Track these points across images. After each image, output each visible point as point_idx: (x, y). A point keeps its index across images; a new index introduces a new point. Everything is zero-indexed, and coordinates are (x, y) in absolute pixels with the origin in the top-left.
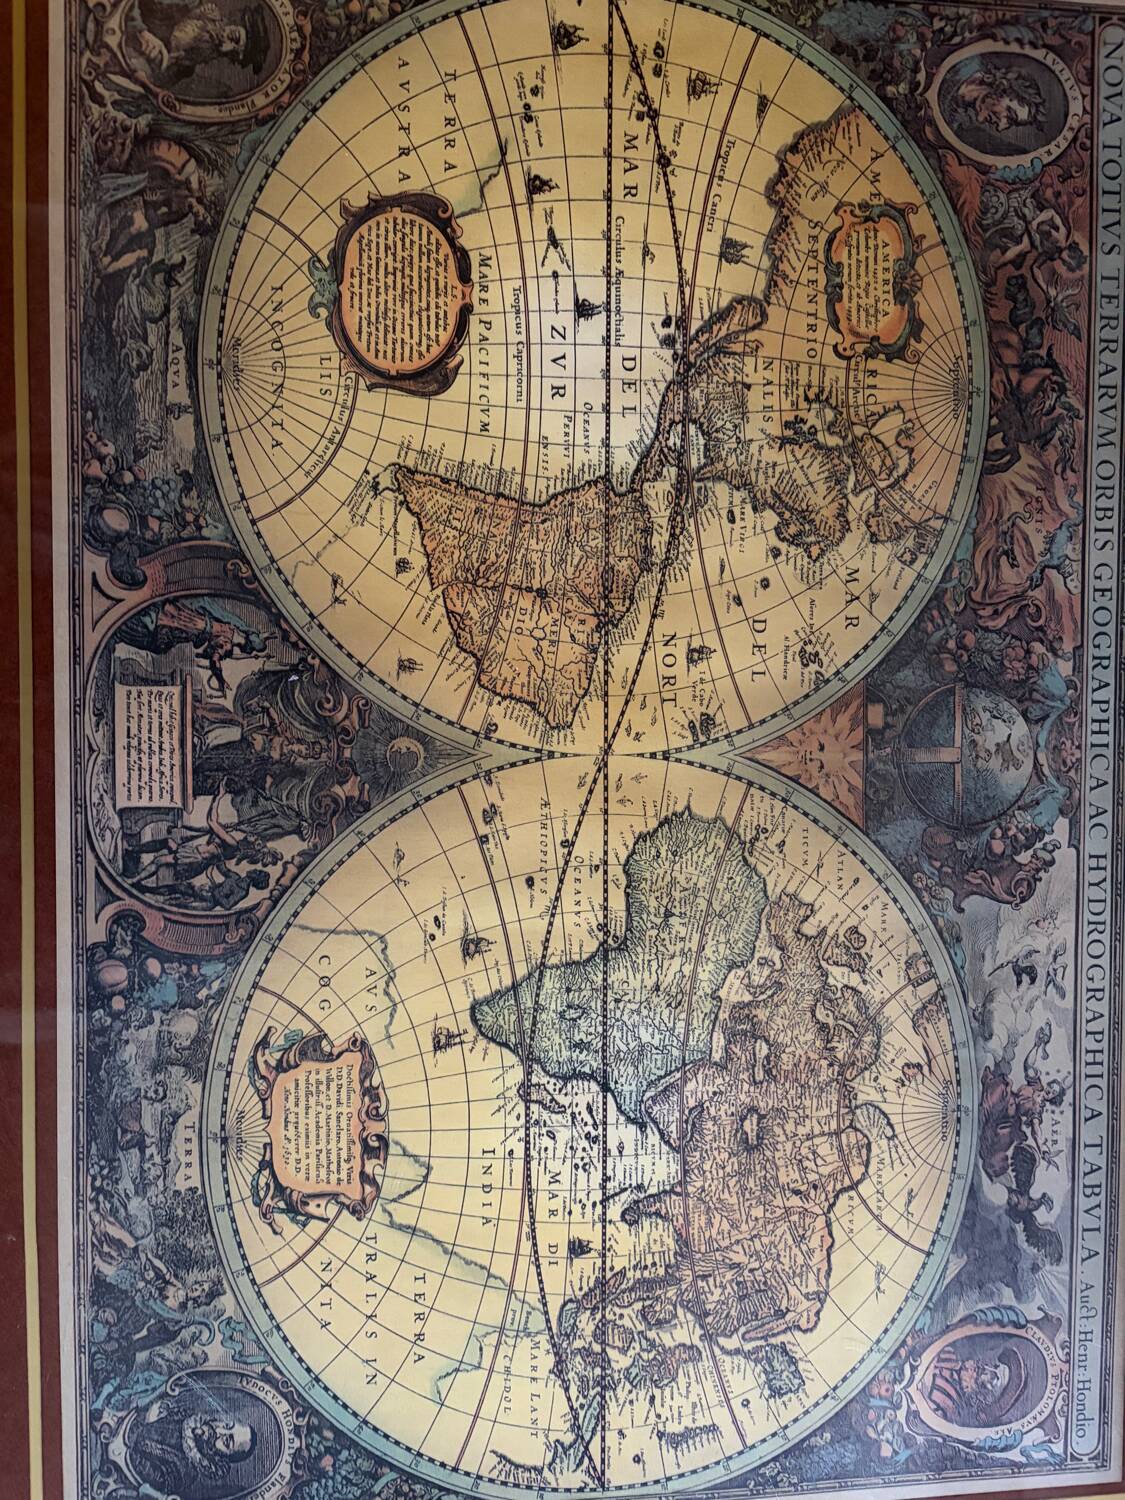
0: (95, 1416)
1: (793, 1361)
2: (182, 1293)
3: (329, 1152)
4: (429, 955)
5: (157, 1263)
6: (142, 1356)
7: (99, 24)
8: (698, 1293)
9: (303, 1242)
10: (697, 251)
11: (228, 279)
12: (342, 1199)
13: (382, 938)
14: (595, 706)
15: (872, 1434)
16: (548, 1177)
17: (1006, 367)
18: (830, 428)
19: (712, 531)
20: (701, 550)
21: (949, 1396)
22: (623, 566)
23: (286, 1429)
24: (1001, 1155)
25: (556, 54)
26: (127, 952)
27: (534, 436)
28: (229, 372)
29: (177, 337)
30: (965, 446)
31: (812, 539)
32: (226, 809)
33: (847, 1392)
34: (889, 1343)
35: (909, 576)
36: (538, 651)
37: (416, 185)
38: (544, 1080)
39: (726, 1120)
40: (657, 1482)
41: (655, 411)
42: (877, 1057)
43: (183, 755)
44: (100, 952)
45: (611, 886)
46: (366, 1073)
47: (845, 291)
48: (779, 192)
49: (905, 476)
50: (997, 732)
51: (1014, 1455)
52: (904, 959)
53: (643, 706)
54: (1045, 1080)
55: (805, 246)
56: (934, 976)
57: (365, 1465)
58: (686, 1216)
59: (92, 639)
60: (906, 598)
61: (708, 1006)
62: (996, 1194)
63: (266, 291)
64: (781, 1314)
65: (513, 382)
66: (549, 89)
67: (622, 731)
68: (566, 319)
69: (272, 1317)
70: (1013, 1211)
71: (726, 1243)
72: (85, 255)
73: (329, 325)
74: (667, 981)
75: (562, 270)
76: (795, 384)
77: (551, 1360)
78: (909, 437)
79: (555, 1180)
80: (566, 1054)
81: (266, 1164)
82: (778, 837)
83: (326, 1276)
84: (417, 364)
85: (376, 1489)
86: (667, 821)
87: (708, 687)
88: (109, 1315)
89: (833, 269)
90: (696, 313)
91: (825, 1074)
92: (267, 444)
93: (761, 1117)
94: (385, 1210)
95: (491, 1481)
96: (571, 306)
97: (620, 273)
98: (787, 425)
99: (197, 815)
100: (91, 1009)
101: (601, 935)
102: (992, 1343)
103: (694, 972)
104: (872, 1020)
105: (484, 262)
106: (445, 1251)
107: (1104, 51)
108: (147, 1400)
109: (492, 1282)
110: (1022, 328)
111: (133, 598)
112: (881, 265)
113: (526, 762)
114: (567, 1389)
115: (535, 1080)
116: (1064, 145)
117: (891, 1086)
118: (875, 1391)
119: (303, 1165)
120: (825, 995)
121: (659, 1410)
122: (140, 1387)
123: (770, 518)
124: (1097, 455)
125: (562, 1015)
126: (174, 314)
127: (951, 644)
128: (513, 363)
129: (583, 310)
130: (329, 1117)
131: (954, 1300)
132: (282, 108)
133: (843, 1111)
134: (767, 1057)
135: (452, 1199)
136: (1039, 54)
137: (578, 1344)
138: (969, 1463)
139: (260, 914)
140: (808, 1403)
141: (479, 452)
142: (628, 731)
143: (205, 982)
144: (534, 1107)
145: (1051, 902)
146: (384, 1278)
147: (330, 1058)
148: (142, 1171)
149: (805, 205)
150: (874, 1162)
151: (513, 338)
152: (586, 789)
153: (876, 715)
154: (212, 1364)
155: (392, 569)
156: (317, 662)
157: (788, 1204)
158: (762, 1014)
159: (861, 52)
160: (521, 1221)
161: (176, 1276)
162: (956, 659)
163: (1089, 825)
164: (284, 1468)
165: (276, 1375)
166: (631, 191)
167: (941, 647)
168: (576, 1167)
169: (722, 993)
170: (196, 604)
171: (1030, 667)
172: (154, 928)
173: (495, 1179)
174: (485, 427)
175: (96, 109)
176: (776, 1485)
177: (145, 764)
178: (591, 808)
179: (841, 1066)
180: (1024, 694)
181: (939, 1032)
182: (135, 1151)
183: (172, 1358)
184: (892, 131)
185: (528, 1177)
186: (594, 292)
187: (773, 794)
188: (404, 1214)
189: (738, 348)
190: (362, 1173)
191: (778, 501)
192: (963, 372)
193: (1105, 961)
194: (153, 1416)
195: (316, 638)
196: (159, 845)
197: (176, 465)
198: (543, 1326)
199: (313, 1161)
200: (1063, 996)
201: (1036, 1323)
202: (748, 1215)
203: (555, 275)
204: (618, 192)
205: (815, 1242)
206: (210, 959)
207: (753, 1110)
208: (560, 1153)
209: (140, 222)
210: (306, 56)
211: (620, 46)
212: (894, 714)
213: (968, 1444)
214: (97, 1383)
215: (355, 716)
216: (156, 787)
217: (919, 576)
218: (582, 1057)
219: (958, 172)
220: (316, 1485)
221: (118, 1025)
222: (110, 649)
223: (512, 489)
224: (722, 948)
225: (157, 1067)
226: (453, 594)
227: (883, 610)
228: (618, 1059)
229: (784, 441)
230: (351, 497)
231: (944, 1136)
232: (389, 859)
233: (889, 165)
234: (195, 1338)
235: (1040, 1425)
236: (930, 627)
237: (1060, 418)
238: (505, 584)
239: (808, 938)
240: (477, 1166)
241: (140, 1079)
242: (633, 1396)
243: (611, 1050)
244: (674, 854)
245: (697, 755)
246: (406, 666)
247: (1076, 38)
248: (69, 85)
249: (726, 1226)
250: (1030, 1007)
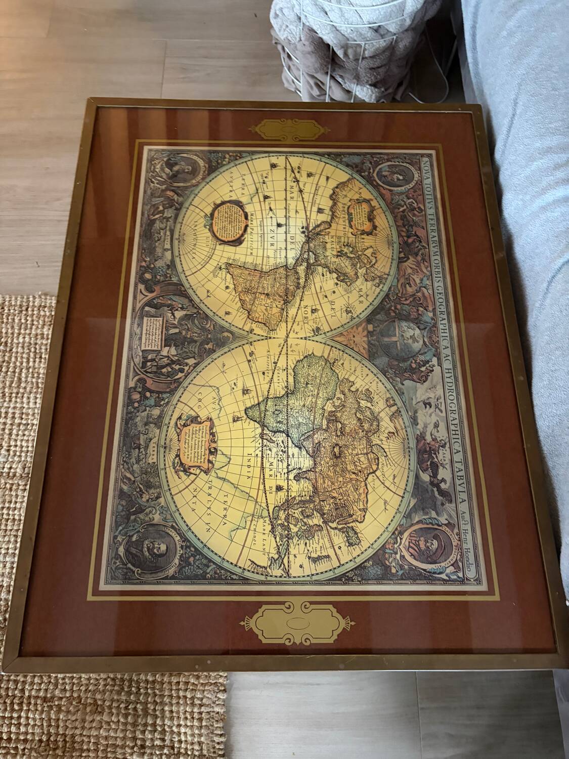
0: (115, 537)
1: (356, 533)
2: (148, 496)
3: (198, 452)
4: (232, 394)
5: (141, 486)
6: (133, 517)
7: (154, 167)
8: (321, 506)
9: (188, 482)
10: (311, 211)
11: (183, 220)
12: (202, 468)
13: (218, 388)
14: (283, 325)
15: (388, 564)
16: (269, 464)
17: (403, 236)
18: (351, 252)
19: (317, 279)
20: (314, 283)
21: (416, 550)
22: (291, 288)
23: (178, 546)
24: (425, 464)
25: (271, 169)
26: (140, 390)
27: (265, 255)
28: (181, 240)
29: (168, 233)
30: (392, 256)
31: (348, 280)
32: (173, 351)
33: (377, 546)
34: (391, 529)
35: (378, 290)
36: (266, 310)
37: (234, 198)
38: (268, 432)
39: (328, 448)
40: (308, 576)
41: (300, 249)
42: (379, 429)
43: (162, 336)
44: (132, 390)
45: (289, 375)
46: (211, 428)
47: (354, 219)
48: (333, 197)
49: (374, 264)
50: (411, 332)
51: (443, 576)
52: (385, 399)
53: (298, 325)
54: (439, 439)
55: (341, 209)
56: (396, 404)
57: (205, 561)
58: (316, 479)
59: (139, 305)
60: (377, 296)
61: (321, 411)
62: (425, 477)
63: (193, 222)
64: (351, 516)
65: (259, 243)
66: (270, 177)
67: (292, 331)
68: (275, 228)
69: (176, 506)
70: (432, 483)
71: (330, 489)
72: (146, 215)
73: (209, 230)
74: (307, 403)
75: (273, 216)
76: (340, 242)
77: (270, 527)
78: (375, 254)
79: (271, 464)
80: (275, 424)
81: (178, 456)
82: (342, 362)
83: (195, 493)
84: (233, 239)
85: (208, 571)
86: (306, 357)
87: (318, 320)
88: (124, 503)
89: (350, 214)
90: (311, 225)
91: (361, 434)
92: (191, 258)
93: (340, 447)
94: (215, 472)
95: (249, 571)
96: (276, 224)
97: (289, 217)
98: (338, 252)
99: (165, 352)
100: (128, 406)
101: (286, 389)
102: (429, 531)
103: (316, 401)
104: (376, 418)
105: (252, 215)
106: (235, 487)
107: (423, 163)
108: (133, 533)
109: (250, 498)
110: (406, 227)
111: (150, 295)
112: (363, 213)
113: (263, 340)
114: (275, 538)
115: (265, 432)
116: (414, 184)
117: (384, 439)
118: (387, 547)
119: (189, 457)
120: (359, 409)
121: (309, 548)
122: (131, 528)
123: (335, 275)
124: (433, 258)
125: (274, 413)
126: (168, 228)
127: (393, 308)
128: (260, 238)
129: (279, 225)
130: (199, 441)
131: (413, 515)
132: (199, 183)
133: (368, 446)
134: (341, 428)
135: (237, 469)
136: (405, 164)
137: (279, 522)
138: (426, 578)
139: (181, 380)
140: (363, 549)
141: (250, 260)
142: (294, 331)
143: (163, 399)
144: (265, 441)
145: (434, 383)
146: (214, 495)
147: (200, 423)
148: (139, 456)
149: (341, 200)
150: (380, 464)
151: (260, 232)
152: (281, 348)
153: (370, 328)
154: (155, 522)
155: (224, 288)
156: (202, 312)
157: (351, 477)
158: (339, 415)
159: (354, 166)
160: (260, 478)
161: (146, 491)
162: (395, 312)
163: (444, 360)
164: (177, 561)
165: (176, 526)
166: (292, 198)
167: (390, 309)
168: (278, 460)
169: (325, 408)
170: (169, 297)
171: (419, 314)
172: (149, 383)
173: (252, 464)
174: (251, 253)
175: (152, 184)
176: (353, 581)
177: (151, 338)
178: (282, 353)
179: (366, 432)
180: (417, 321)
181: (399, 423)
182: (137, 450)
183: (143, 518)
184: (364, 183)
185: (262, 463)
186: (282, 221)
187: (339, 350)
188: (221, 474)
189: (323, 233)
190: (209, 460)
191: (337, 271)
192: (390, 238)
193: (455, 401)
194: (134, 539)
195: (202, 306)
196: (152, 360)
197: (166, 263)
198: (267, 515)
199: (193, 455)
200: (442, 412)
201: (445, 525)
202: (337, 480)
203: (271, 217)
204: (288, 198)
205: (361, 491)
206: (165, 392)
207: (337, 445)
208: (273, 456)
209: (161, 208)
210: (206, 172)
211: (289, 167)
212: (376, 327)
213: (425, 570)
214: (117, 527)
215: (212, 326)
216: (153, 344)
217: (381, 290)
218: (280, 426)
219: (384, 192)
220: (187, 568)
221: (136, 411)
222: (143, 308)
223: (259, 268)
224: (325, 394)
225: (146, 424)
226: (241, 295)
227: (371, 299)
228: (292, 426)
229: (338, 256)
230: (214, 270)
231: (405, 457)
232: (221, 366)
233: (364, 191)
234: (151, 512)
235: (452, 565)
236: (386, 303)
237: (421, 249)
238: (257, 292)
239: (353, 392)
240: (246, 459)
241: (141, 428)
242: (299, 542)
243: (289, 424)
244: (309, 366)
245: (315, 338)
246: (227, 313)
247: (414, 160)
248: (146, 180)
249: (330, 484)
250: (431, 415)
